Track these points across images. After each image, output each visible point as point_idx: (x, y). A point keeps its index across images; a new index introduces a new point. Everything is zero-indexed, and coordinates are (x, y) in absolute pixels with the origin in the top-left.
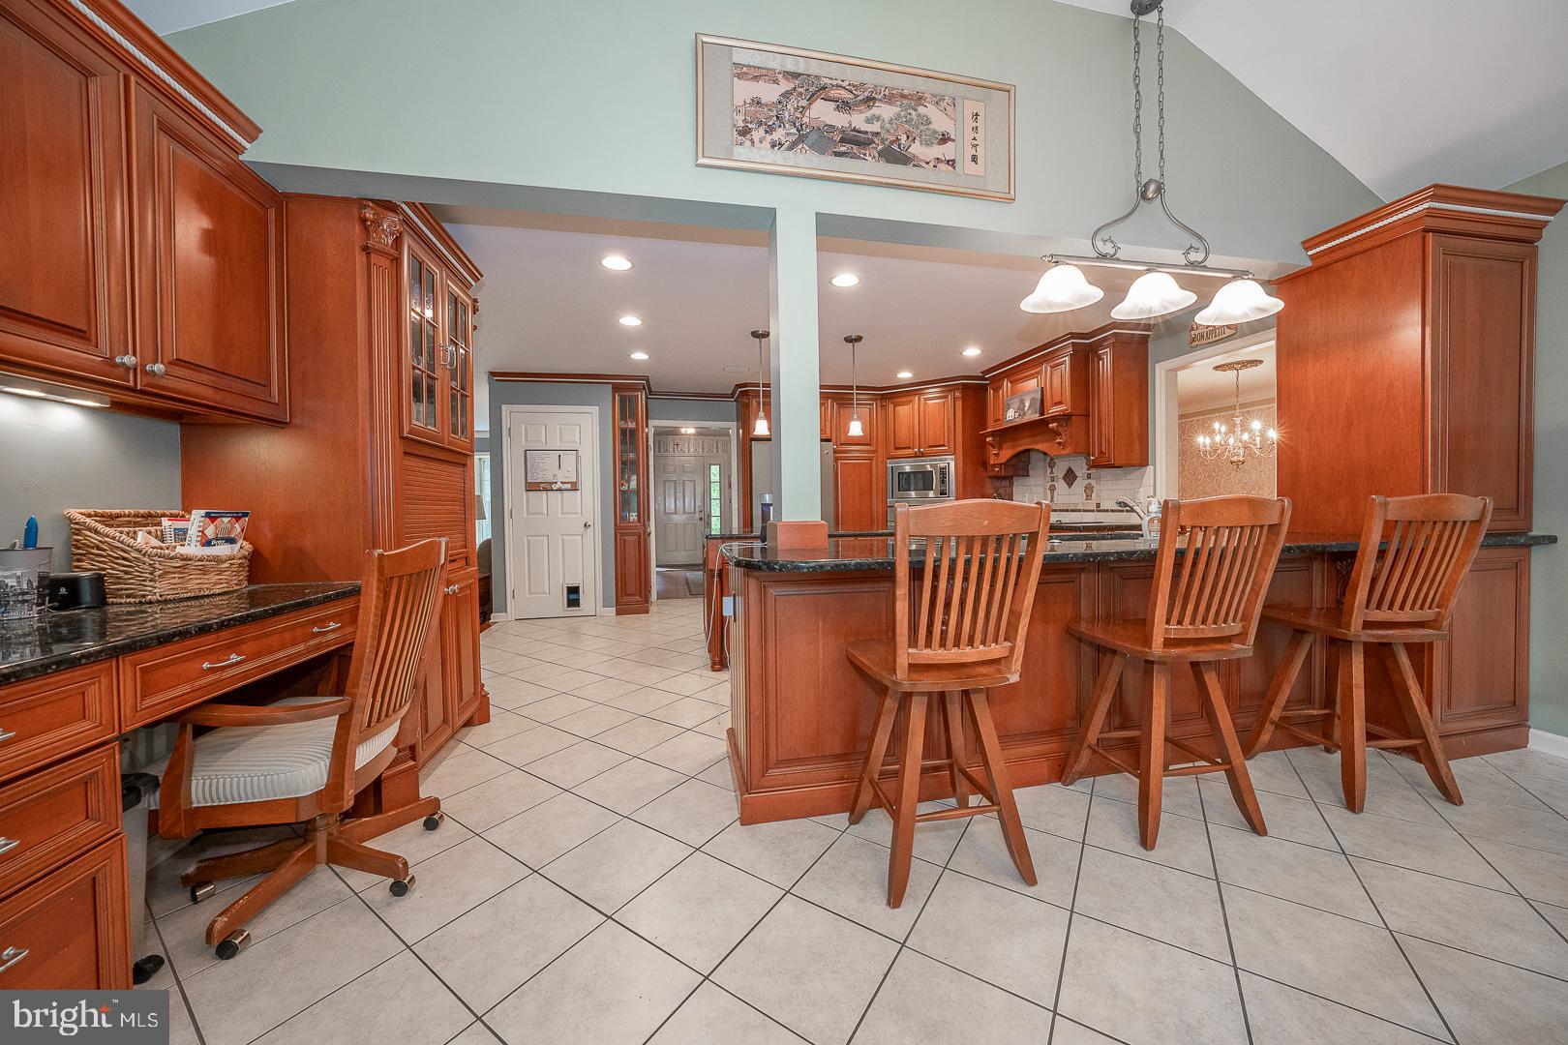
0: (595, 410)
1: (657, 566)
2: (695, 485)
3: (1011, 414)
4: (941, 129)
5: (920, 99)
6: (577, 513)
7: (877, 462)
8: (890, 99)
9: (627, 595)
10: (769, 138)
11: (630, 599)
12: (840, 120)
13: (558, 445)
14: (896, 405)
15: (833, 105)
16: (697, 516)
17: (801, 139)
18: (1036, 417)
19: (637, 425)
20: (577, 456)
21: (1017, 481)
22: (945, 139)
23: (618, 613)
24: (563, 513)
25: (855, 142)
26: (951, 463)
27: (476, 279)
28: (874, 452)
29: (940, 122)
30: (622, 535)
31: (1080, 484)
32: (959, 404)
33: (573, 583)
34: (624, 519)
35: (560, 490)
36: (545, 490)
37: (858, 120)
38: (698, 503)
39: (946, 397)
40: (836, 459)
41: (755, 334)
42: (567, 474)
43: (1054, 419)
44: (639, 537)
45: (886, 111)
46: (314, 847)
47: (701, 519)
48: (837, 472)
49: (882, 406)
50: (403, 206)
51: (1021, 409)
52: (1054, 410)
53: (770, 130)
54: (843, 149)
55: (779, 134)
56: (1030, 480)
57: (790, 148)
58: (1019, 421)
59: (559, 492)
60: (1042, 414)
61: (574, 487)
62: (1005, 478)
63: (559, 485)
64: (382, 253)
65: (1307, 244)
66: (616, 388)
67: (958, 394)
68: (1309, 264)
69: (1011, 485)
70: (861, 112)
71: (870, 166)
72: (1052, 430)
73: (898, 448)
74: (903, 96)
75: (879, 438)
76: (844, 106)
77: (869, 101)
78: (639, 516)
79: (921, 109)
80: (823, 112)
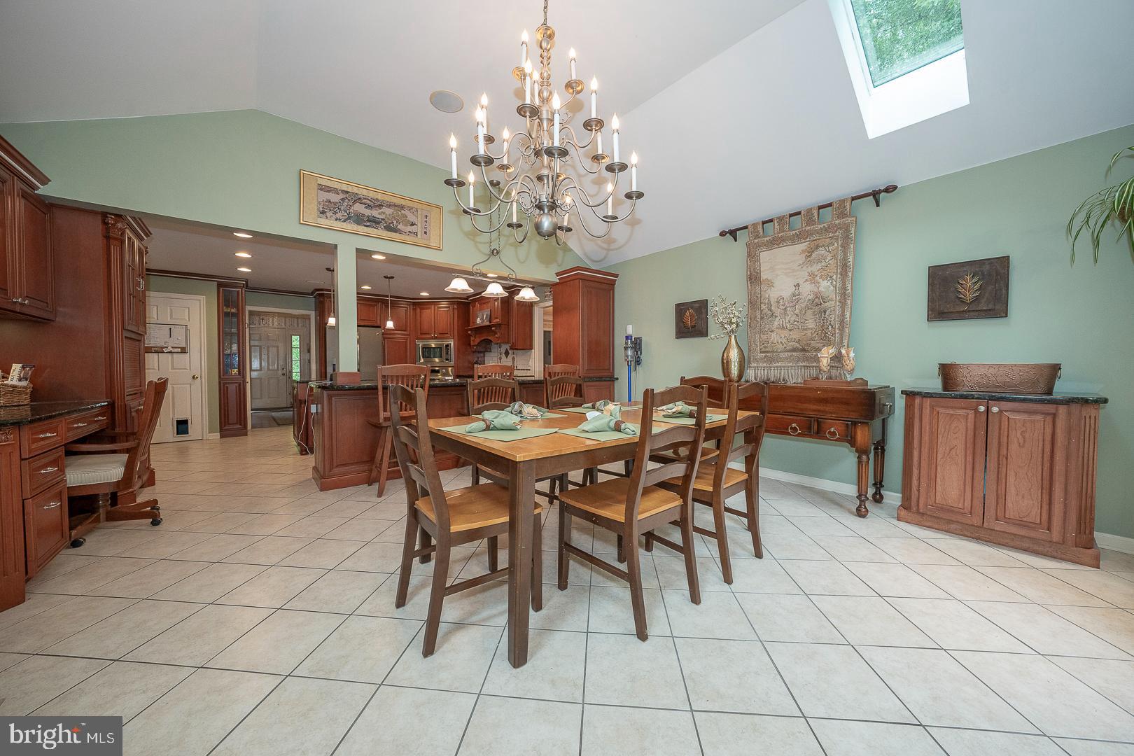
0: (203, 298)
1: (252, 410)
2: (278, 350)
3: (478, 321)
4: (412, 220)
5: (402, 207)
6: (186, 369)
7: (410, 341)
8: (390, 205)
9: (229, 424)
10: (334, 216)
11: (231, 427)
12: (367, 212)
13: (169, 320)
14: (422, 309)
15: (364, 206)
16: (280, 372)
17: (349, 218)
18: (488, 323)
19: (238, 310)
20: (186, 330)
21: (487, 354)
22: (413, 224)
23: (222, 437)
24: (173, 368)
25: (374, 222)
26: (451, 342)
27: (147, 235)
28: (409, 335)
29: (411, 218)
30: (224, 384)
31: (510, 356)
32: (456, 312)
33: (182, 417)
34: (226, 373)
35: (170, 352)
36: (156, 352)
37: (375, 213)
38: (281, 363)
39: (449, 307)
40: (384, 339)
41: (328, 269)
42: (178, 339)
43: (494, 326)
44: (240, 385)
45: (388, 211)
46: (99, 515)
47: (283, 374)
48: (384, 346)
49: (413, 309)
50: (129, 218)
51: (482, 319)
52: (496, 321)
53: (335, 213)
54: (368, 224)
55: (339, 215)
56: (492, 354)
57: (344, 221)
58: (482, 325)
59: (169, 355)
60: (490, 322)
61: (184, 351)
62: (481, 352)
63: (170, 349)
64: (116, 239)
65: (558, 274)
66: (220, 285)
67: (455, 307)
68: (558, 281)
69: (484, 356)
70: (376, 210)
71: (380, 232)
72: (493, 331)
73: (423, 335)
74: (396, 206)
75: (411, 326)
76: (369, 207)
77: (380, 206)
78: (239, 371)
79: (403, 211)
80: (359, 208)
